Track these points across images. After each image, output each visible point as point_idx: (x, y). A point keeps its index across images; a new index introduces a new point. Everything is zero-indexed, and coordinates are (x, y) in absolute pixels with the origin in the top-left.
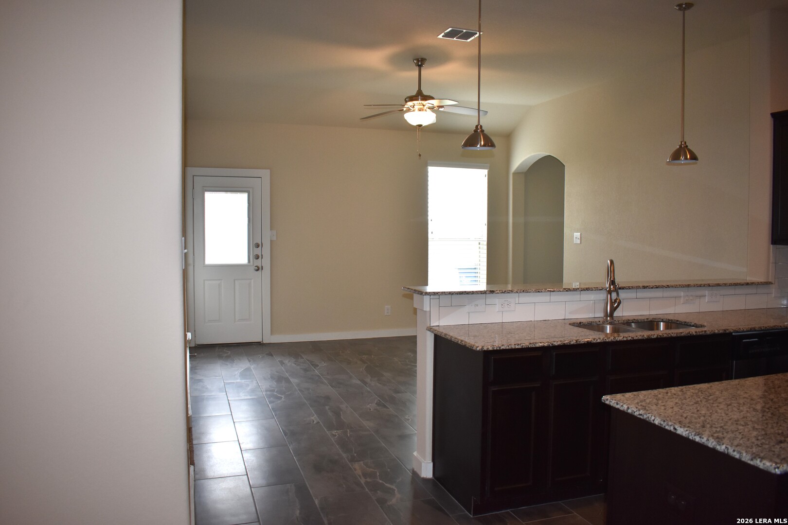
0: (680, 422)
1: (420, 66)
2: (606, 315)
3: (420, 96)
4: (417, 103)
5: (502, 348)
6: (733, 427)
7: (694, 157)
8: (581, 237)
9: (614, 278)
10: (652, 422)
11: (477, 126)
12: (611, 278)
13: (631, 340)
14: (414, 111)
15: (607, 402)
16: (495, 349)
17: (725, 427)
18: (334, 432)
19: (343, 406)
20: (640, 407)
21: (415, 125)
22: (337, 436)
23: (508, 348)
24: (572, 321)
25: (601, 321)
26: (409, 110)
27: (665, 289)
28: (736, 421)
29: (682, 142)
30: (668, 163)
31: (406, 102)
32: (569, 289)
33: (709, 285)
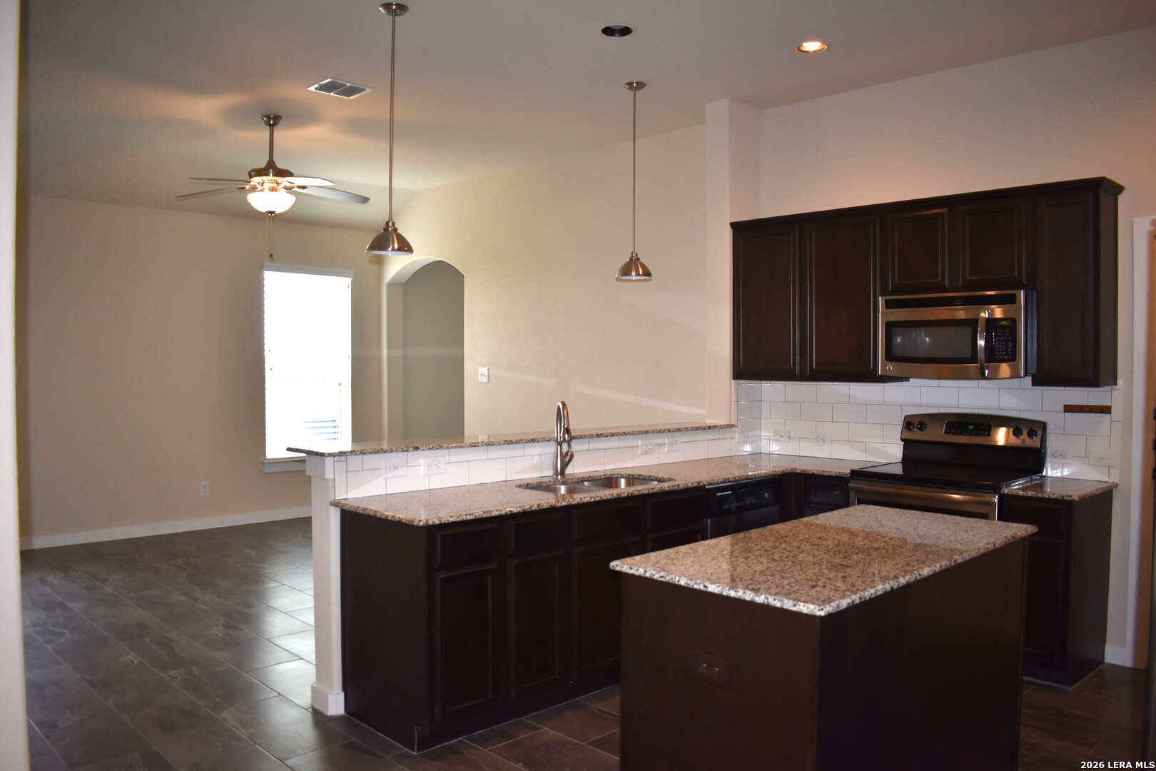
0: (708, 579)
1: (272, 126)
2: (556, 474)
3: (271, 169)
4: (269, 180)
5: (451, 520)
6: (762, 578)
7: (647, 273)
8: (488, 375)
9: (568, 425)
10: (677, 583)
11: (388, 223)
12: (564, 425)
13: (599, 501)
14: (261, 191)
15: (618, 569)
16: (443, 522)
17: (755, 579)
18: (173, 673)
19: (173, 635)
20: (659, 569)
21: (264, 211)
22: (179, 677)
23: (458, 520)
24: (518, 483)
25: (552, 481)
26: (254, 189)
27: (621, 437)
28: (762, 572)
29: (632, 254)
30: (617, 280)
31: (251, 177)
32: (511, 441)
33: (669, 431)
